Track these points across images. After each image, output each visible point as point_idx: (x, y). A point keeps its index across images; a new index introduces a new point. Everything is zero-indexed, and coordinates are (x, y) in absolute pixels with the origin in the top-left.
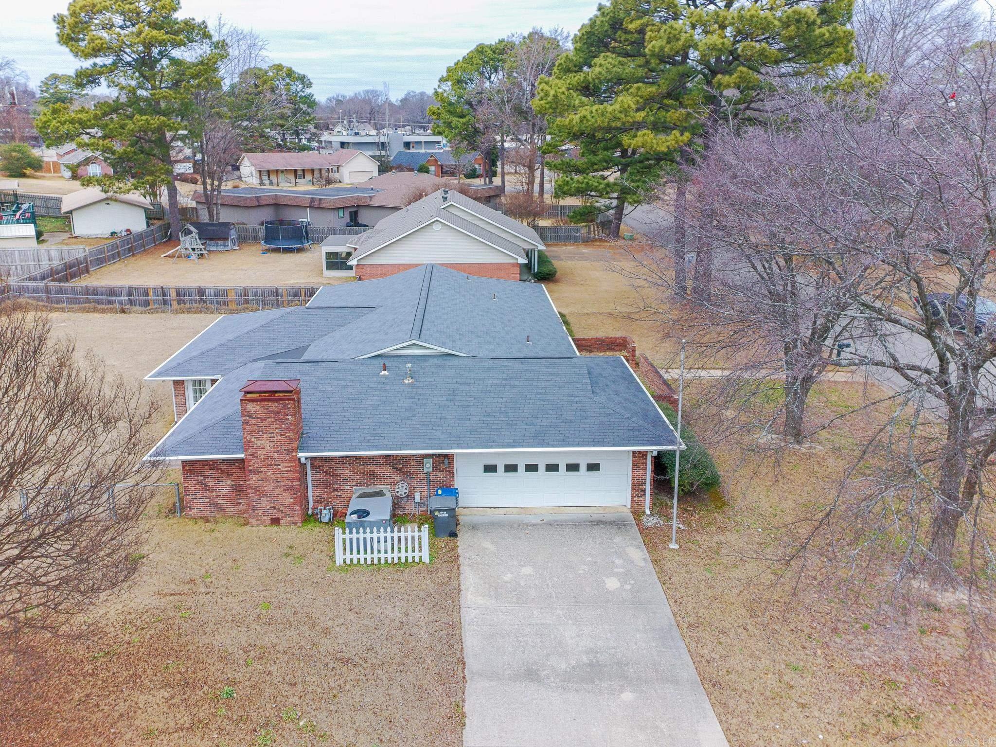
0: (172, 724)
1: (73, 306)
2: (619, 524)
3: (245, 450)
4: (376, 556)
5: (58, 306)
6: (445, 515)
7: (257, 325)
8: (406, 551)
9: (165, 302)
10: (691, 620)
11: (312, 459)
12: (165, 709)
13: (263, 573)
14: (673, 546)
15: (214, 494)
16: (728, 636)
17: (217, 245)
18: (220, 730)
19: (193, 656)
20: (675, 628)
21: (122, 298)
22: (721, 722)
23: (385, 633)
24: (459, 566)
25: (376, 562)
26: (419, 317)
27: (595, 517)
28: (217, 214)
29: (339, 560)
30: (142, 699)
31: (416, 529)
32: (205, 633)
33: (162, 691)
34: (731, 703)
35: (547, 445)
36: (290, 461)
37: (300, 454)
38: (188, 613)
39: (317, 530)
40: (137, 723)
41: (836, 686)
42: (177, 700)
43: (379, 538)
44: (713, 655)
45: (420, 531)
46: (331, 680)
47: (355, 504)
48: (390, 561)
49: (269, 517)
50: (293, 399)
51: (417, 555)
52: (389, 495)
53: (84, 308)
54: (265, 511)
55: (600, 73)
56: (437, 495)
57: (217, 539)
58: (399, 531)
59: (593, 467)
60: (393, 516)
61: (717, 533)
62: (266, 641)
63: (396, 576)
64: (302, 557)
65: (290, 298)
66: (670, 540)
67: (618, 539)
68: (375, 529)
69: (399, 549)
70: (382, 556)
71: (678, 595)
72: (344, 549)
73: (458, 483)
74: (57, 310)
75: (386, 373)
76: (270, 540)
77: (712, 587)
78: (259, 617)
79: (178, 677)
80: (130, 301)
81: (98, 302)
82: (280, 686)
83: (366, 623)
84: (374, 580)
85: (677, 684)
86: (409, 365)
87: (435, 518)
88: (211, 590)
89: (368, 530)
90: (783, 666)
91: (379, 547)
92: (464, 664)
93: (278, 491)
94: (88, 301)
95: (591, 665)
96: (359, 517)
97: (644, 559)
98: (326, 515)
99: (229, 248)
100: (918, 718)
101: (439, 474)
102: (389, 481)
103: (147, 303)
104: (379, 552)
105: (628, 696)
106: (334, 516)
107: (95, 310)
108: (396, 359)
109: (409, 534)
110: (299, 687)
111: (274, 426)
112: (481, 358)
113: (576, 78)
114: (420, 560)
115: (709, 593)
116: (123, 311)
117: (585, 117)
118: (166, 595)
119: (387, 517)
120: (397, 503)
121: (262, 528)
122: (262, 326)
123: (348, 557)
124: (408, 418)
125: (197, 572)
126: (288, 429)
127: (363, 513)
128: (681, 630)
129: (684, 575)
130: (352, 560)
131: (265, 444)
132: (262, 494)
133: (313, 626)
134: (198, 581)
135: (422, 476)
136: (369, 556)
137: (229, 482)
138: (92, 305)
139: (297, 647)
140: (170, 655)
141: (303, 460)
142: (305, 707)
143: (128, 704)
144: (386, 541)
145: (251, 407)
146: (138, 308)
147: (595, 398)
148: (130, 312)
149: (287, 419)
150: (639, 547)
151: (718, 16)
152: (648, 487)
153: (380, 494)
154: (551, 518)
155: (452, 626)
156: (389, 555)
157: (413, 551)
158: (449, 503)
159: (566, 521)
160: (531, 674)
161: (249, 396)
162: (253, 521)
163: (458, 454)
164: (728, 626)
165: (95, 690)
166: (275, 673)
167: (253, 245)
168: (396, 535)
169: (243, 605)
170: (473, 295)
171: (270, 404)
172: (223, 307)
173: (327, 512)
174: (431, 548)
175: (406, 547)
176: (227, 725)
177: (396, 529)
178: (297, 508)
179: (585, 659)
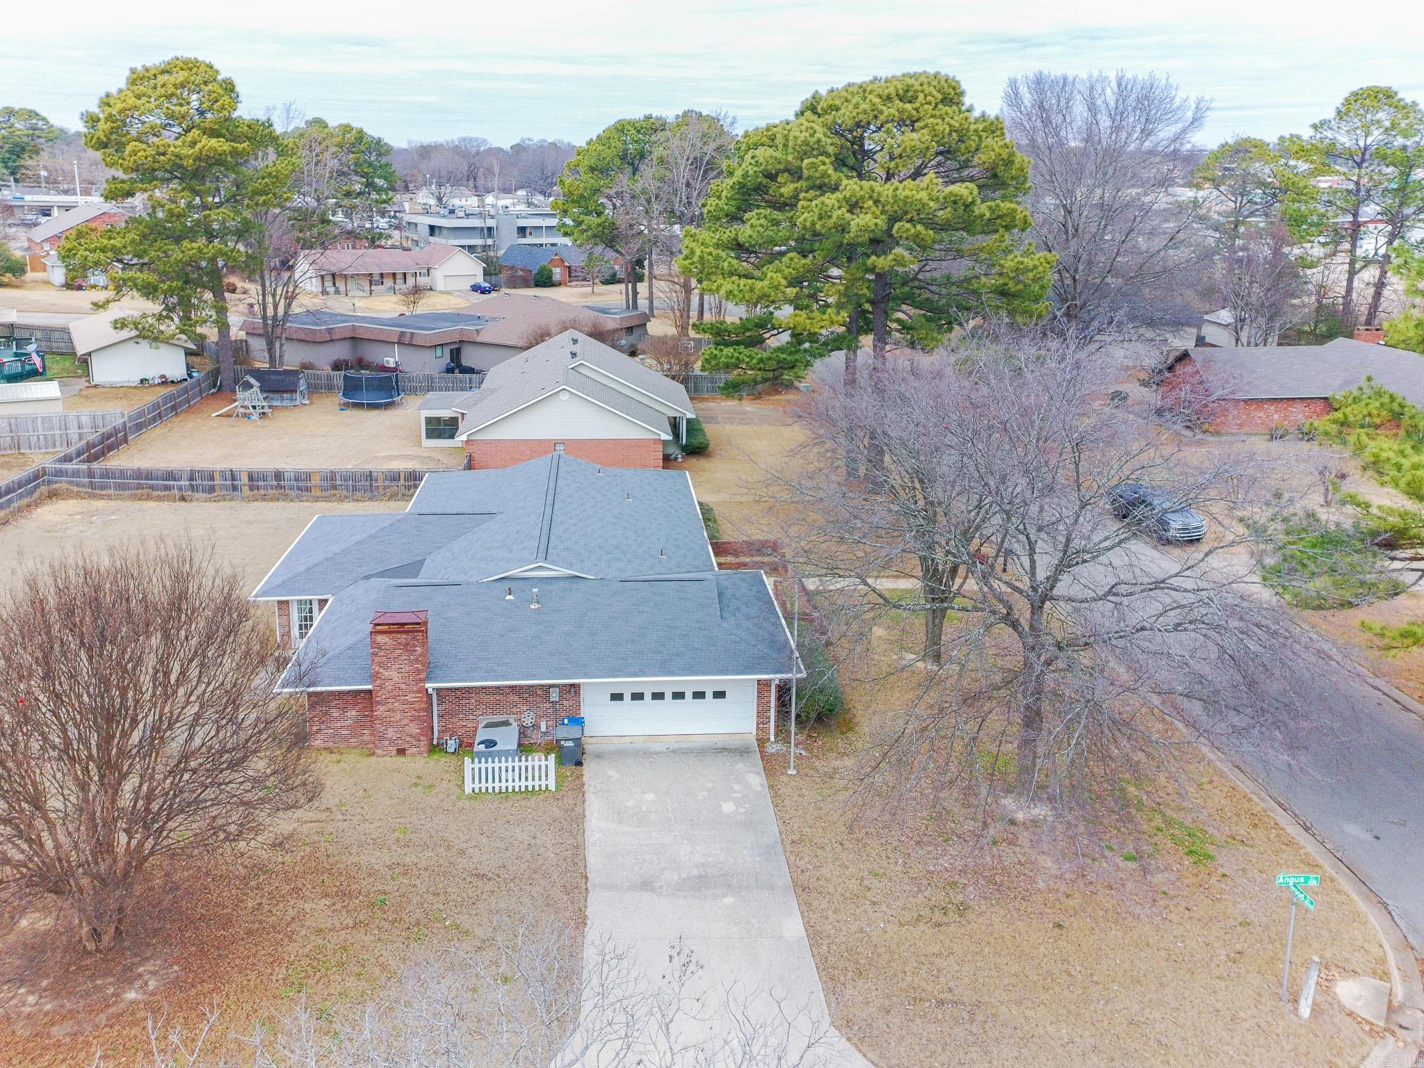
0: (338, 925)
1: (122, 492)
2: (743, 751)
3: (371, 683)
4: (504, 784)
5: (103, 492)
6: (570, 744)
7: (365, 536)
8: (533, 780)
9: (235, 488)
10: (794, 838)
11: (438, 690)
12: (330, 914)
13: (395, 801)
14: (792, 772)
15: (339, 724)
16: (825, 850)
17: (282, 399)
18: (379, 928)
19: (344, 873)
20: (780, 845)
21: (182, 483)
22: (803, 917)
23: (515, 853)
24: (584, 793)
25: (503, 790)
26: (545, 531)
27: (720, 745)
28: (281, 356)
29: (468, 790)
30: (307, 906)
31: (543, 758)
32: (351, 854)
33: (323, 900)
34: (815, 903)
35: (672, 673)
36: (418, 692)
37: (427, 685)
38: (332, 837)
39: (443, 760)
40: (308, 923)
41: (907, 888)
42: (339, 906)
43: (507, 767)
44: (808, 866)
45: (546, 760)
46: (470, 891)
47: (482, 735)
48: (517, 790)
49: (395, 748)
50: (422, 631)
51: (543, 783)
52: (515, 724)
53: (135, 495)
54: (391, 742)
55: (750, 237)
56: (563, 724)
57: (345, 770)
58: (527, 760)
59: (720, 695)
60: (520, 745)
61: (836, 759)
62: (407, 860)
63: (524, 803)
64: (431, 786)
65: (387, 483)
66: (789, 767)
67: (740, 766)
68: (503, 759)
69: (527, 778)
70: (510, 784)
71: (787, 816)
72: (473, 779)
73: (585, 712)
74: (102, 497)
75: (510, 597)
76: (398, 770)
77: (820, 809)
78: (398, 840)
79: (335, 889)
80: (192, 486)
81: (152, 488)
82: (425, 895)
83: (498, 845)
84: (503, 807)
85: (773, 889)
86: (535, 590)
87: (561, 747)
88: (348, 817)
89: (497, 759)
90: (866, 873)
91: (507, 776)
92: (587, 878)
93: (405, 722)
94: (140, 487)
95: (700, 877)
96: (486, 747)
97: (762, 785)
98: (452, 745)
99: (298, 403)
100: (965, 909)
101: (565, 703)
102: (515, 710)
103: (212, 489)
104: (507, 781)
105: (728, 900)
106: (460, 746)
107: (149, 498)
108: (522, 582)
109: (536, 764)
110: (442, 897)
111: (403, 658)
112: (610, 581)
113: (728, 234)
114: (547, 788)
115: (816, 813)
116: (183, 499)
117: (731, 292)
118: (306, 822)
119: (514, 746)
120: (523, 733)
121: (388, 758)
122: (371, 536)
123: (477, 786)
124: (535, 646)
125: (331, 802)
126: (417, 660)
127: (490, 743)
128: (784, 846)
129: (796, 798)
130: (480, 788)
131: (394, 675)
132: (390, 724)
133: (449, 848)
134: (334, 809)
135: (548, 705)
136: (497, 785)
137: (354, 713)
138: (145, 491)
139: (436, 865)
140: (323, 872)
141: (430, 691)
142: (449, 912)
143: (296, 910)
144: (513, 770)
145: (381, 639)
146: (201, 495)
147: (723, 625)
148: (191, 500)
149: (416, 651)
150: (758, 773)
151: (873, 191)
152: (772, 714)
153: (506, 723)
154: (676, 746)
155: (576, 848)
156: (517, 784)
157: (540, 780)
158: (574, 732)
159: (691, 749)
160: (647, 885)
161: (379, 628)
162: (378, 752)
163: (584, 683)
164: (826, 841)
165: (264, 900)
166: (419, 885)
167: (327, 397)
168: (523, 764)
169: (380, 830)
170: (604, 496)
171: (399, 636)
172: (305, 493)
173: (453, 742)
174: (557, 776)
175: (533, 776)
176: (386, 925)
177: (523, 758)
178: (423, 738)
179: (695, 872)
